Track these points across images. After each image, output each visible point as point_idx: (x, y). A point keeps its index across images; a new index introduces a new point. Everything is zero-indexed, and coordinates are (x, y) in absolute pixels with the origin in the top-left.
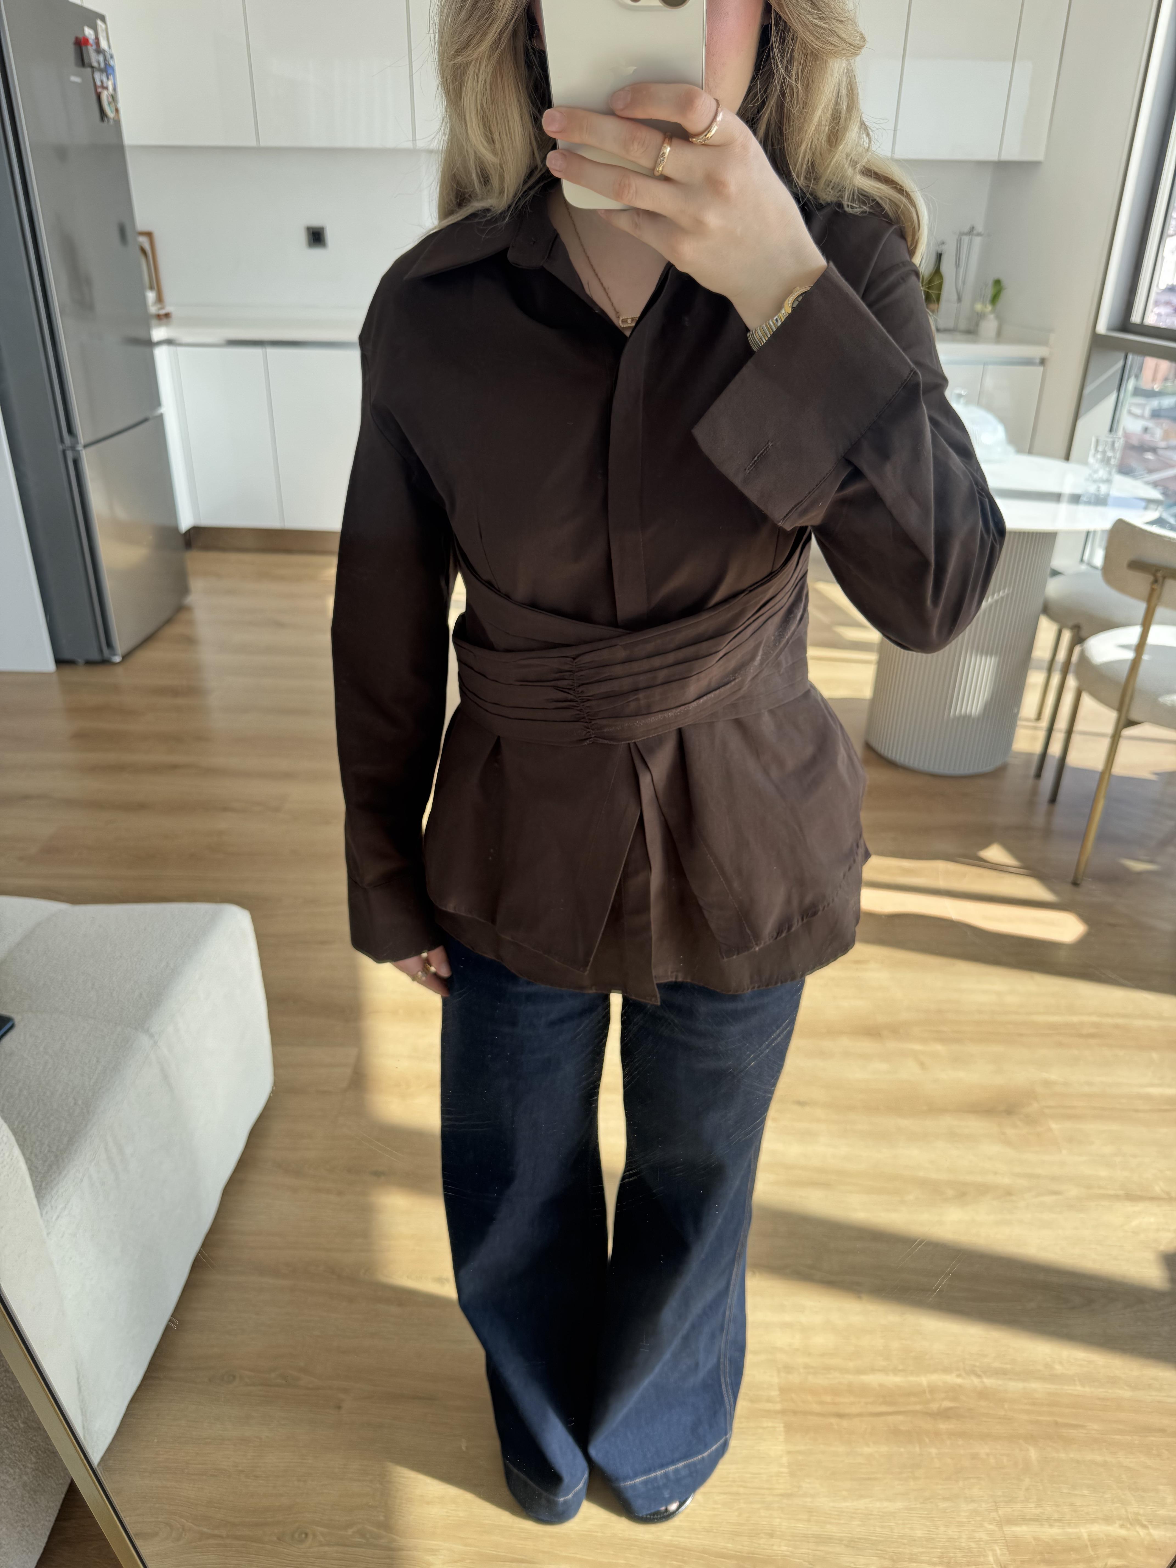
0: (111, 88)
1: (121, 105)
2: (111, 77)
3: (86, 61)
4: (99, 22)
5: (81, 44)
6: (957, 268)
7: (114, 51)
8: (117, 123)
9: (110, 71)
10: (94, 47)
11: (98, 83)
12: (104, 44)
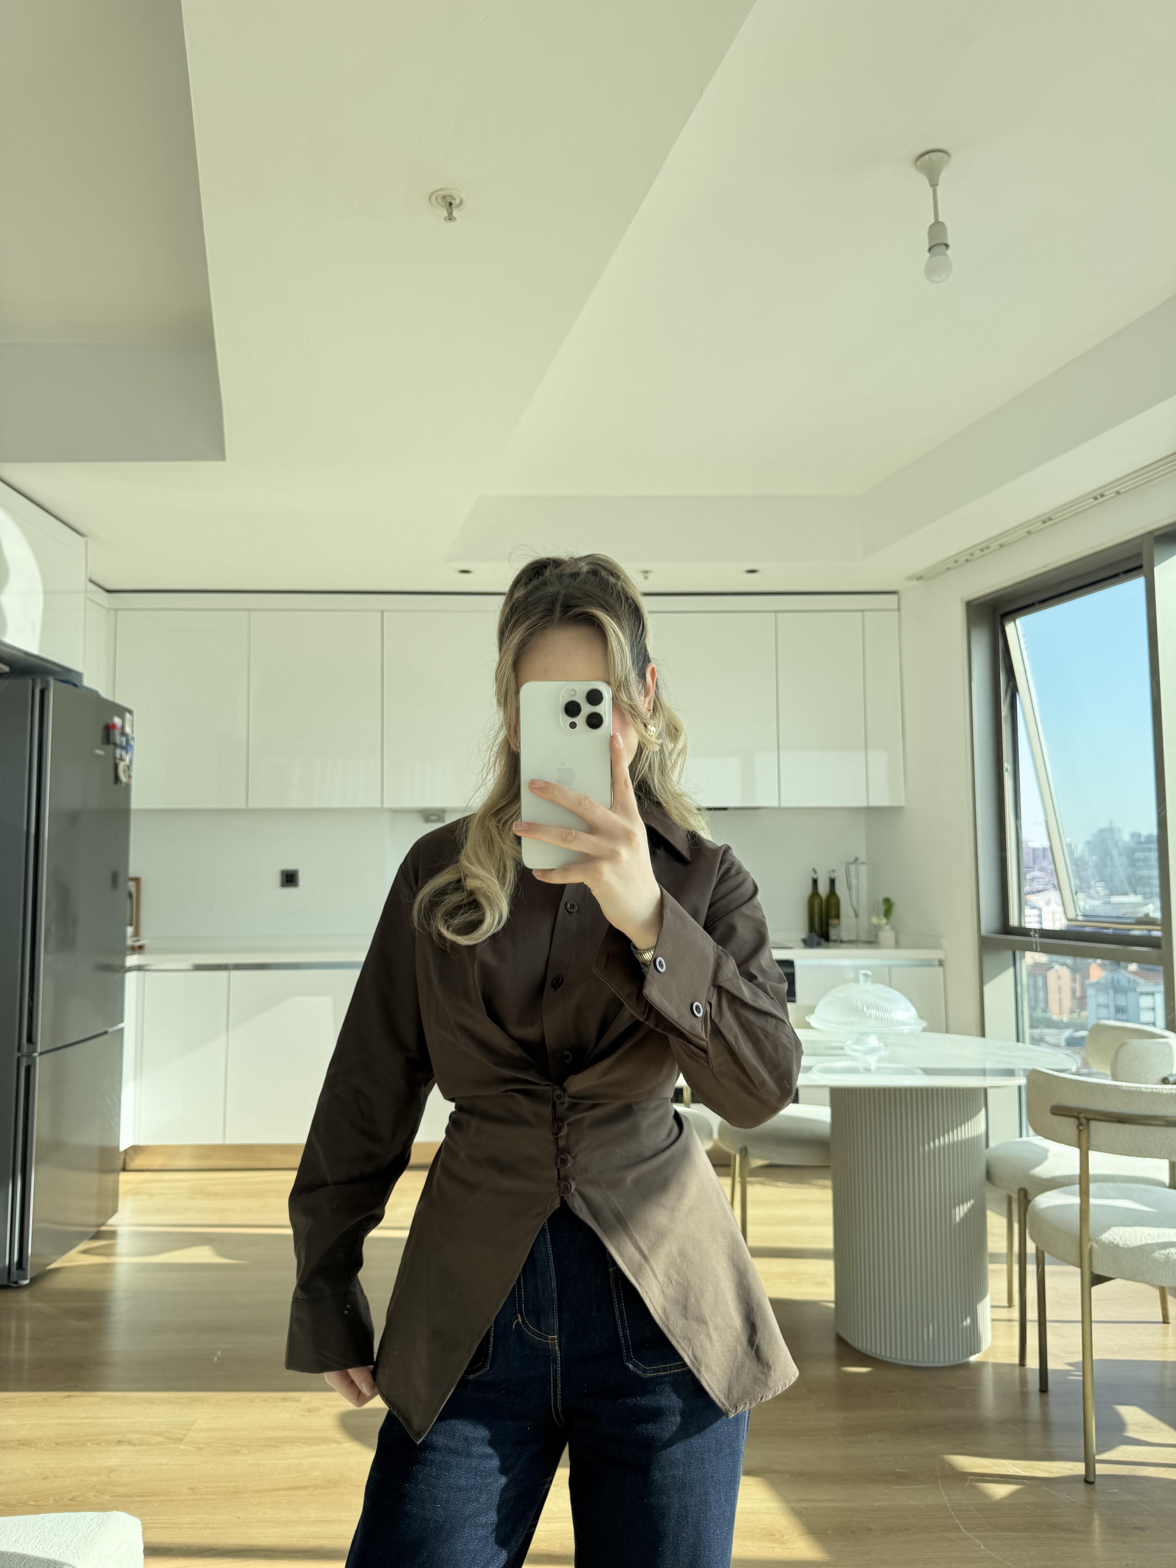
0: (127, 762)
1: (133, 774)
2: (130, 753)
3: (111, 741)
4: (128, 715)
5: (109, 729)
6: (849, 891)
7: (135, 735)
8: (128, 787)
9: (129, 748)
10: (121, 731)
11: (118, 756)
12: (128, 730)
